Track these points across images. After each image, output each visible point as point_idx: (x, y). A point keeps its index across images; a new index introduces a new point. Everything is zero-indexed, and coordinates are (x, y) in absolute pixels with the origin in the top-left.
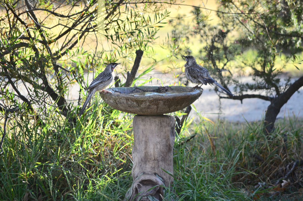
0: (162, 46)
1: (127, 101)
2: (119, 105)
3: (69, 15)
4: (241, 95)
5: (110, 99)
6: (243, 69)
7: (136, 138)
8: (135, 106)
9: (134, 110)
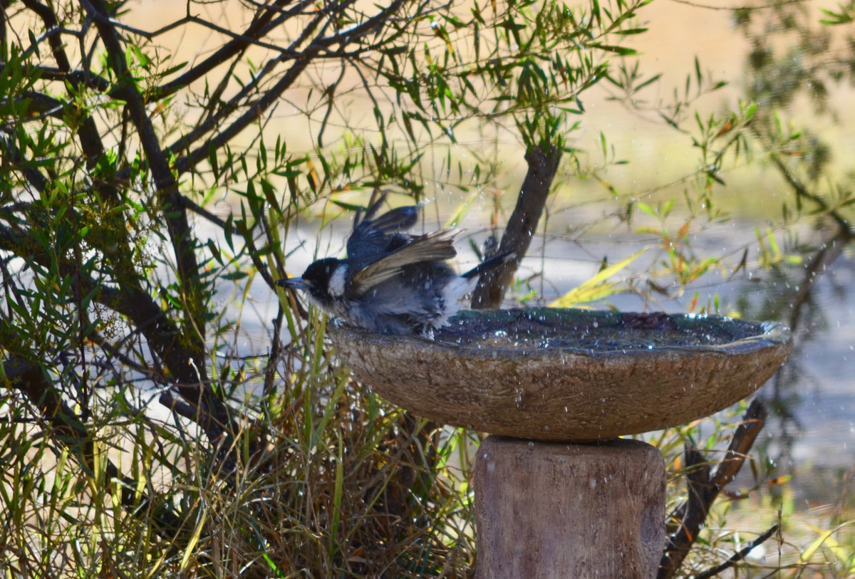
8: (467, 396)
9: (462, 413)
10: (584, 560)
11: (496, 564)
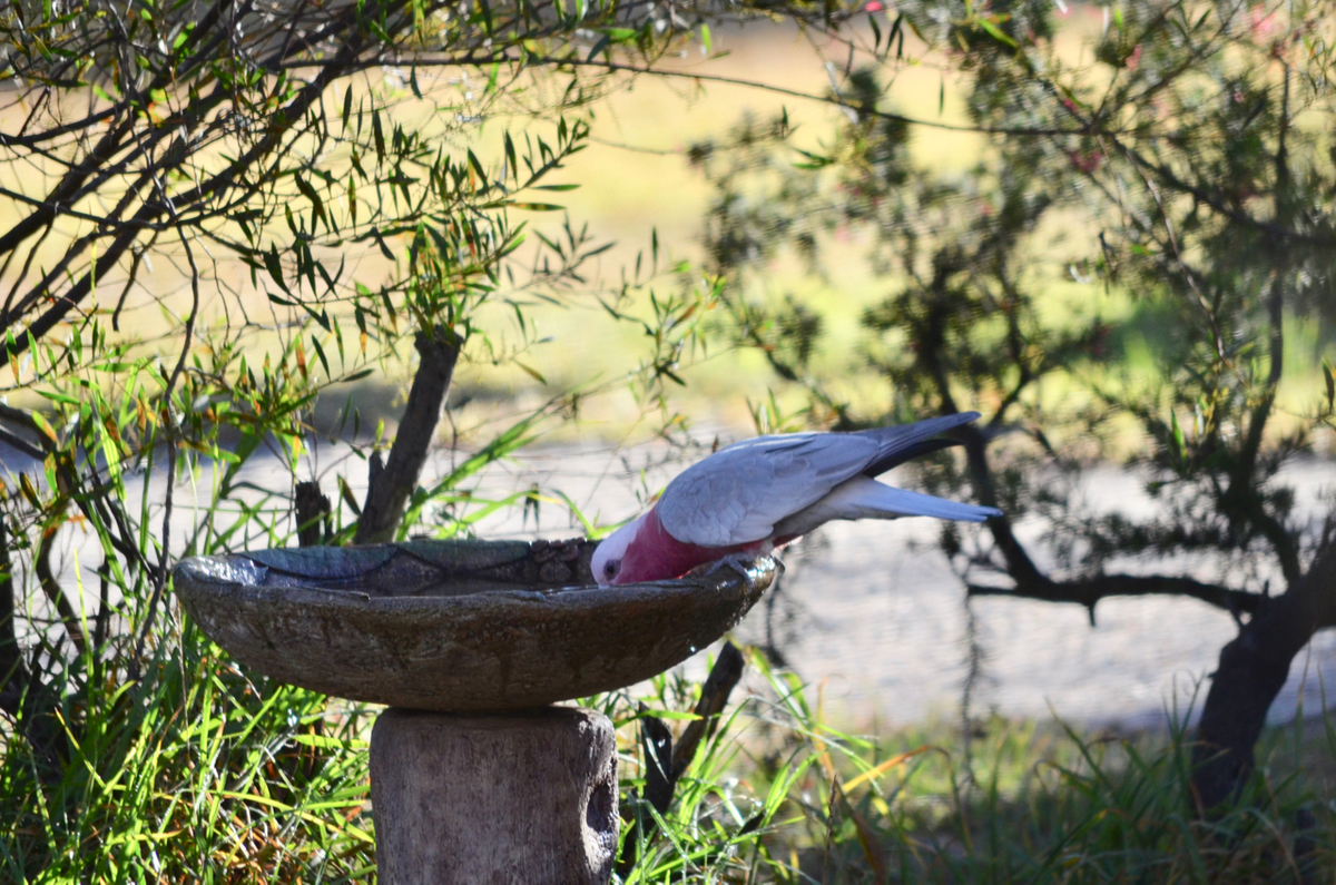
0: (611, 302)
1: (324, 628)
2: (284, 653)
3: (28, 133)
4: (1091, 572)
5: (230, 617)
6: (1101, 429)
7: (386, 843)
8: (377, 659)
9: (368, 683)
10: (515, 864)
11: (402, 875)
